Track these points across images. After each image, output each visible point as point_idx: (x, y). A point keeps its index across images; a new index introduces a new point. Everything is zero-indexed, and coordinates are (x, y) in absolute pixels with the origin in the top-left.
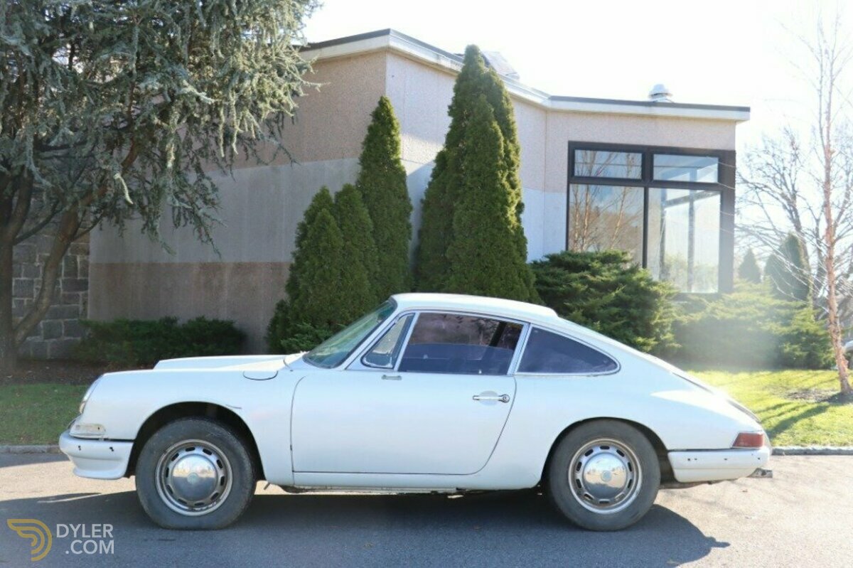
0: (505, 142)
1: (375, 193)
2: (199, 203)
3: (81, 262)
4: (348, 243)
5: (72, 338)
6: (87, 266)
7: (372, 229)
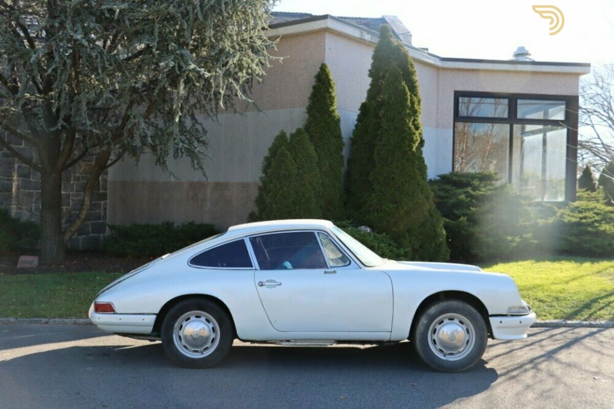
0: (411, 96)
1: (318, 135)
2: (196, 143)
3: (102, 180)
4: (300, 171)
5: (97, 235)
6: (106, 182)
7: (317, 161)
